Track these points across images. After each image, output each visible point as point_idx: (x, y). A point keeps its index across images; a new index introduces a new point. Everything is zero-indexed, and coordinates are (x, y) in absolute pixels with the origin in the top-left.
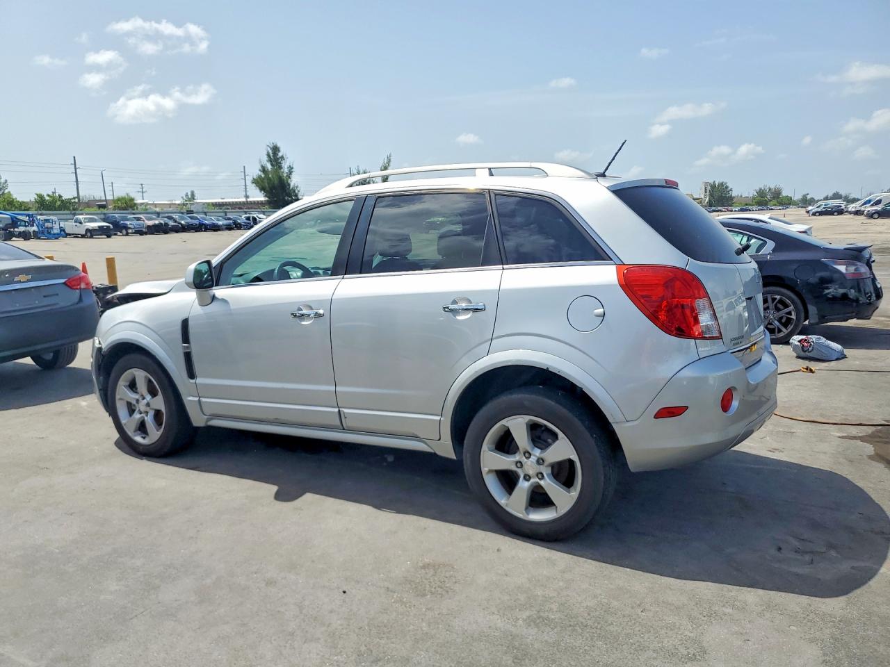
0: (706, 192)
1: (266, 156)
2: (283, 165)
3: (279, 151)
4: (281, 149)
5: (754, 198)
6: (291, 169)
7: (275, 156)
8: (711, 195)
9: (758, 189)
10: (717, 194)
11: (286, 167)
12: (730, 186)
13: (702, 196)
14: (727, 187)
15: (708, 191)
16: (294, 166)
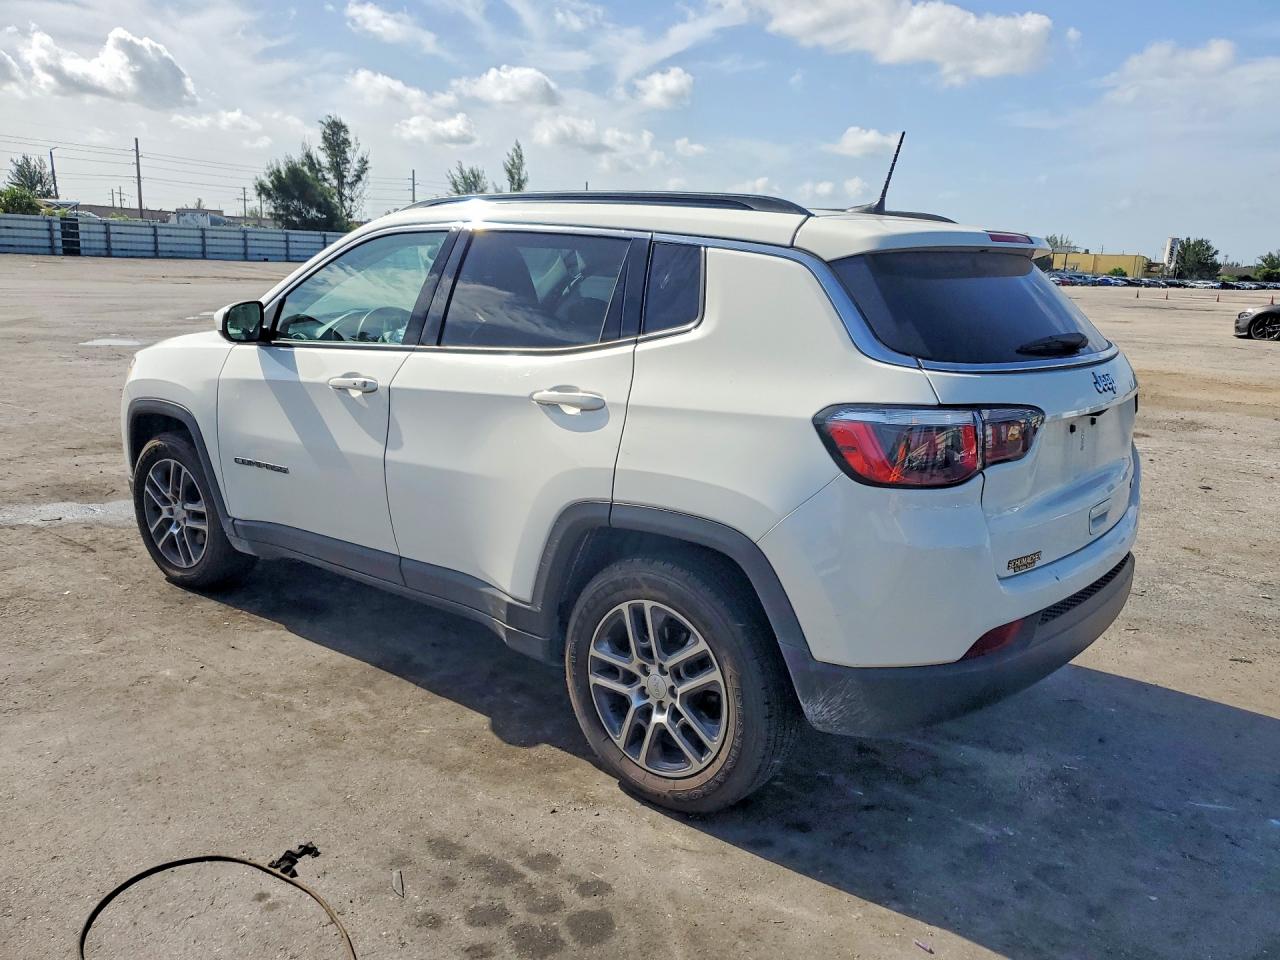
0: (1171, 254)
1: (321, 140)
2: (349, 155)
3: (346, 131)
4: (350, 129)
5: (1258, 268)
6: (364, 162)
7: (336, 137)
8: (1182, 258)
9: (1265, 254)
10: (1191, 258)
11: (356, 160)
12: (1215, 245)
13: (1165, 261)
14: (1208, 248)
15: (1175, 253)
16: (369, 159)
